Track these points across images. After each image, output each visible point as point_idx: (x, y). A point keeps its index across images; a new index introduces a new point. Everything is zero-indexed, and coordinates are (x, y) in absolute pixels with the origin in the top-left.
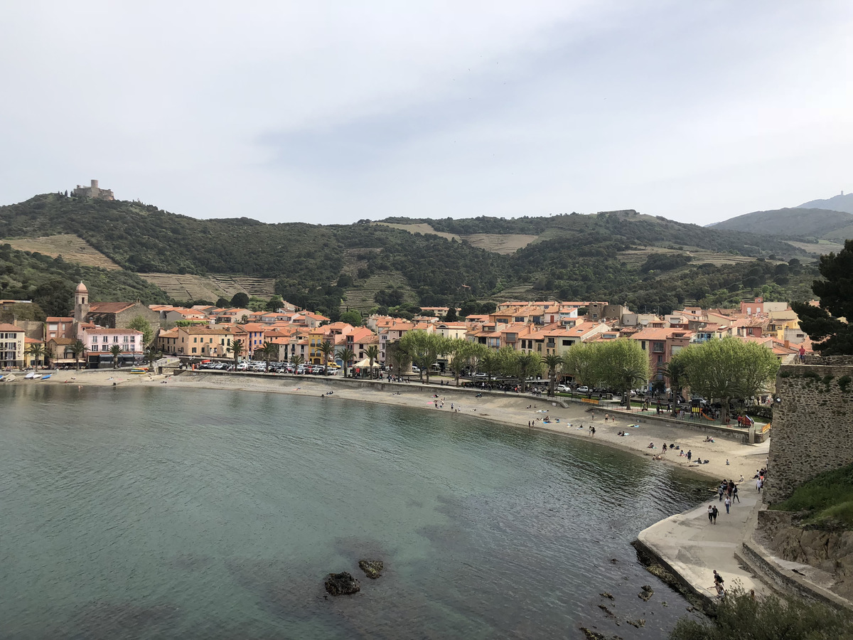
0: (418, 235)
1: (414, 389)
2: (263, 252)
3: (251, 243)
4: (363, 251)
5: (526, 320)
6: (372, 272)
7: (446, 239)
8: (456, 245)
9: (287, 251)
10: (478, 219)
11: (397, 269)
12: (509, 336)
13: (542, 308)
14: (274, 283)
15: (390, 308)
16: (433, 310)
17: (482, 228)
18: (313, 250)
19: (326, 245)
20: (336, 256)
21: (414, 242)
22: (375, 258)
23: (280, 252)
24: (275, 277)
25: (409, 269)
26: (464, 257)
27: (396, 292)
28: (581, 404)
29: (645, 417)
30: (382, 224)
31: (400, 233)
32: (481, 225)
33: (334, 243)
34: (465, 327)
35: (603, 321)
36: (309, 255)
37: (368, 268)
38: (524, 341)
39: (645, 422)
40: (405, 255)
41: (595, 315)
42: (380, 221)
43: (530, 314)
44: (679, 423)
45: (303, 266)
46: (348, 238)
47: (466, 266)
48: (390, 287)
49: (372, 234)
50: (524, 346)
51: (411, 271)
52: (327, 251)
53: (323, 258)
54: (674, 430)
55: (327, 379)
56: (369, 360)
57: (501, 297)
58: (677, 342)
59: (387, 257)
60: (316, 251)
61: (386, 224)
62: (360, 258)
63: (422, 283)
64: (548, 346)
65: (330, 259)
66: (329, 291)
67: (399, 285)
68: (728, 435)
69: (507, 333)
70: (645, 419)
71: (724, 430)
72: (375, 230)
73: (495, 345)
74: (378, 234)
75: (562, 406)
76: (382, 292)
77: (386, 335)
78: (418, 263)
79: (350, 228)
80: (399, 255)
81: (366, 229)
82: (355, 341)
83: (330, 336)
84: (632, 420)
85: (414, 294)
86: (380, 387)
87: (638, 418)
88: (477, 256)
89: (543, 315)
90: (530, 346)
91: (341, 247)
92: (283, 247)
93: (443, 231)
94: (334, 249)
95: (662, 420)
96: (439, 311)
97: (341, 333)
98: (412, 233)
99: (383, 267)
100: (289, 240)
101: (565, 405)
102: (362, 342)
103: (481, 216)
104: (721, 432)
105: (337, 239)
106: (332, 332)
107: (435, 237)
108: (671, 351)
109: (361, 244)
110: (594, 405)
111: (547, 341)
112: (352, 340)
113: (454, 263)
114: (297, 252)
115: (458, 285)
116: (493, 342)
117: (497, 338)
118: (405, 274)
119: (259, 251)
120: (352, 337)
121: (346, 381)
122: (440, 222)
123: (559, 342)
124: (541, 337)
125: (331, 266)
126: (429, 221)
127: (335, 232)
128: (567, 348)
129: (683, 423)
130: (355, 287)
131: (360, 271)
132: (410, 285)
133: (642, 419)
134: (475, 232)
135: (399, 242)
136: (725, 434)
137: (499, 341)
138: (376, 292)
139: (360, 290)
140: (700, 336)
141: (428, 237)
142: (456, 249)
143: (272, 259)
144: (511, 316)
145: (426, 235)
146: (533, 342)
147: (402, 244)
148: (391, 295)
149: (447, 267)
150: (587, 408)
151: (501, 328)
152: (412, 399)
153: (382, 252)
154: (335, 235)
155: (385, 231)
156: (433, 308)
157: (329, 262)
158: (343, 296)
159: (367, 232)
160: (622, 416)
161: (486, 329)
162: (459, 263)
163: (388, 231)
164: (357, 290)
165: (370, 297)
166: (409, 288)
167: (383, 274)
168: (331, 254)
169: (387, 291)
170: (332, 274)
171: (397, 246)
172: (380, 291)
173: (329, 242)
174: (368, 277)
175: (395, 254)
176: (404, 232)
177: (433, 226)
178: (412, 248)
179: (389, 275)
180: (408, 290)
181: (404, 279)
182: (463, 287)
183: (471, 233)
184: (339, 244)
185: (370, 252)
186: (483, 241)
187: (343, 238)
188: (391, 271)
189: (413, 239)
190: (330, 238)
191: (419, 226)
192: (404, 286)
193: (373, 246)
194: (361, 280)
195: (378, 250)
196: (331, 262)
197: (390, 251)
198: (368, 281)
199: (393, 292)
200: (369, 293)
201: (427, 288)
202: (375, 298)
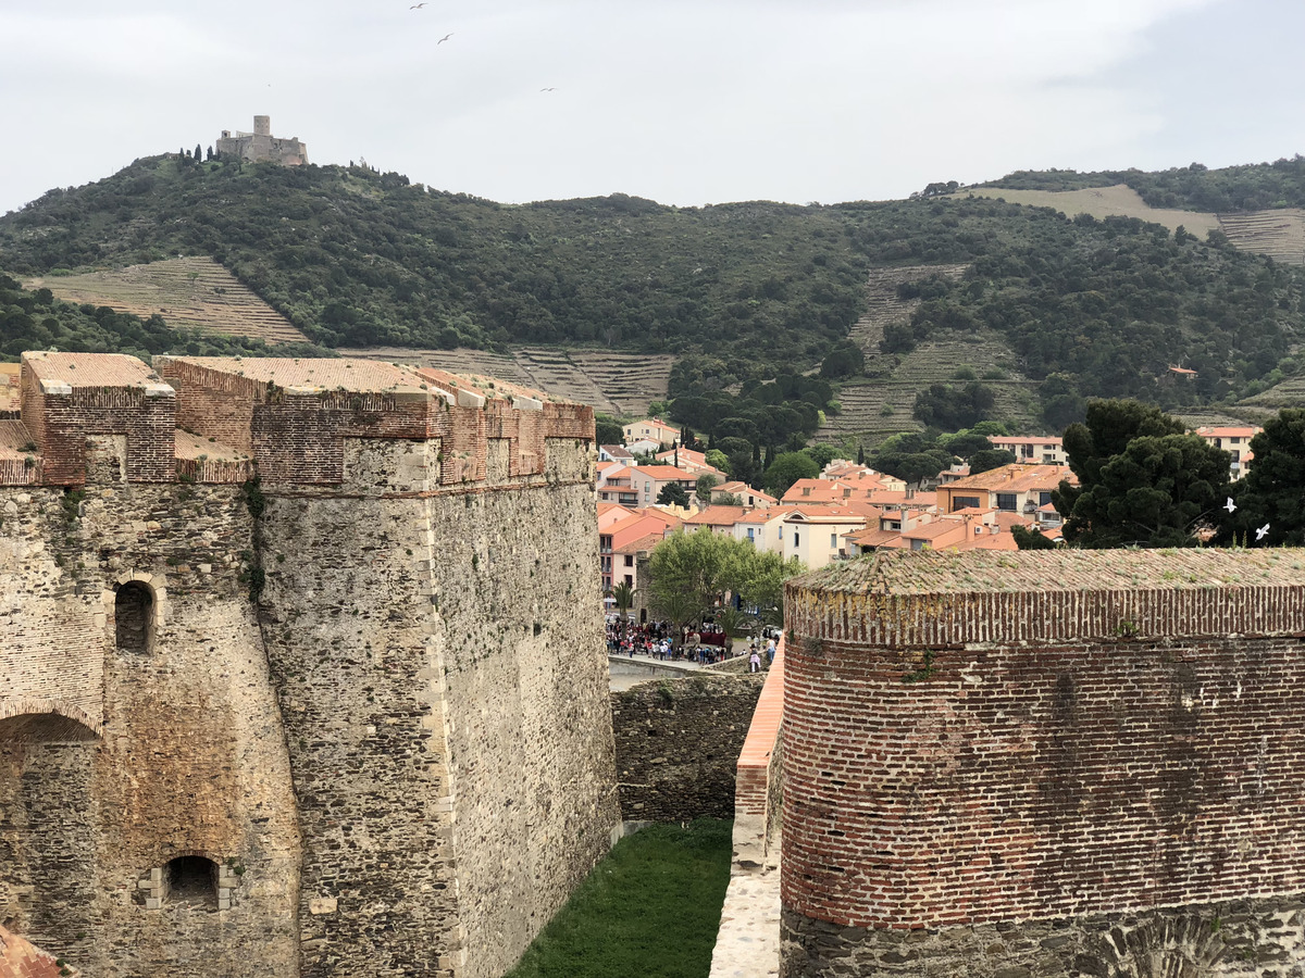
0: (1086, 221)
2: (655, 285)
3: (627, 262)
4: (919, 272)
6: (922, 335)
7: (1164, 232)
8: (1183, 250)
9: (716, 282)
10: (1281, 165)
11: (993, 325)
14: (669, 368)
15: (945, 435)
17: (1290, 193)
18: (780, 276)
19: (819, 261)
20: (843, 290)
21: (1069, 244)
22: (942, 293)
23: (699, 284)
24: (675, 351)
25: (1024, 326)
26: (1195, 283)
27: (974, 390)
30: (985, 193)
31: (1033, 218)
32: (1289, 183)
33: (844, 254)
34: (860, 519)
36: (771, 291)
37: (914, 324)
40: (1034, 283)
42: (987, 185)
45: (750, 322)
46: (884, 238)
47: (1201, 311)
48: (964, 375)
49: (948, 224)
51: (1030, 329)
52: (820, 277)
53: (805, 299)
59: (976, 290)
60: (790, 279)
61: (995, 194)
62: (906, 293)
63: (1055, 364)
65: (827, 300)
67: (992, 368)
72: (963, 214)
74: (968, 225)
76: (938, 391)
78: (1055, 307)
79: (895, 210)
80: (1015, 284)
81: (937, 211)
85: (1026, 392)
88: (1241, 281)
91: (862, 265)
92: (705, 271)
93: (1169, 204)
94: (839, 270)
98: (1070, 215)
99: (955, 321)
100: (726, 251)
103: (1290, 157)
105: (854, 243)
107: (1133, 225)
109: (916, 254)
112: (610, 545)
113: (1161, 302)
114: (739, 282)
115: (1159, 368)
118: (1011, 339)
119: (644, 284)
120: (610, 538)
122: (1164, 178)
125: (825, 319)
126: (1132, 179)
127: (853, 222)
130: (867, 376)
131: (888, 330)
132: (1020, 369)
134: (1265, 204)
135: (1024, 243)
138: (920, 390)
139: (879, 385)
141: (1119, 226)
142: (1186, 261)
143: (673, 304)
144: (985, 491)
145: (1108, 220)
147: (1030, 251)
148: (961, 399)
149: (1137, 317)
153: (968, 275)
154: (850, 232)
155: (992, 213)
157: (819, 309)
158: (831, 403)
159: (937, 220)
162: (1176, 305)
163: (1000, 215)
164: (872, 385)
165: (902, 405)
166: (1017, 378)
167: (952, 339)
168: (829, 286)
169: (950, 386)
170: (825, 340)
171: (1014, 259)
172: (932, 389)
173: (830, 253)
174: (909, 348)
175: (1004, 281)
176: (1050, 212)
177: (1140, 193)
178: (1061, 259)
179: (968, 341)
180: (1014, 384)
181: (1009, 355)
182: (1174, 373)
183: (1253, 208)
184: (858, 256)
185: (934, 277)
186: (1285, 230)
187: (870, 239)
188: (973, 332)
189: (1068, 236)
190: (835, 241)
191: (1098, 194)
192: (1004, 373)
193: (947, 259)
194: (887, 357)
195: (956, 271)
196: (826, 309)
197: (989, 273)
198: (907, 360)
199: (968, 389)
200: (903, 393)
201: (1065, 376)
202: (915, 407)
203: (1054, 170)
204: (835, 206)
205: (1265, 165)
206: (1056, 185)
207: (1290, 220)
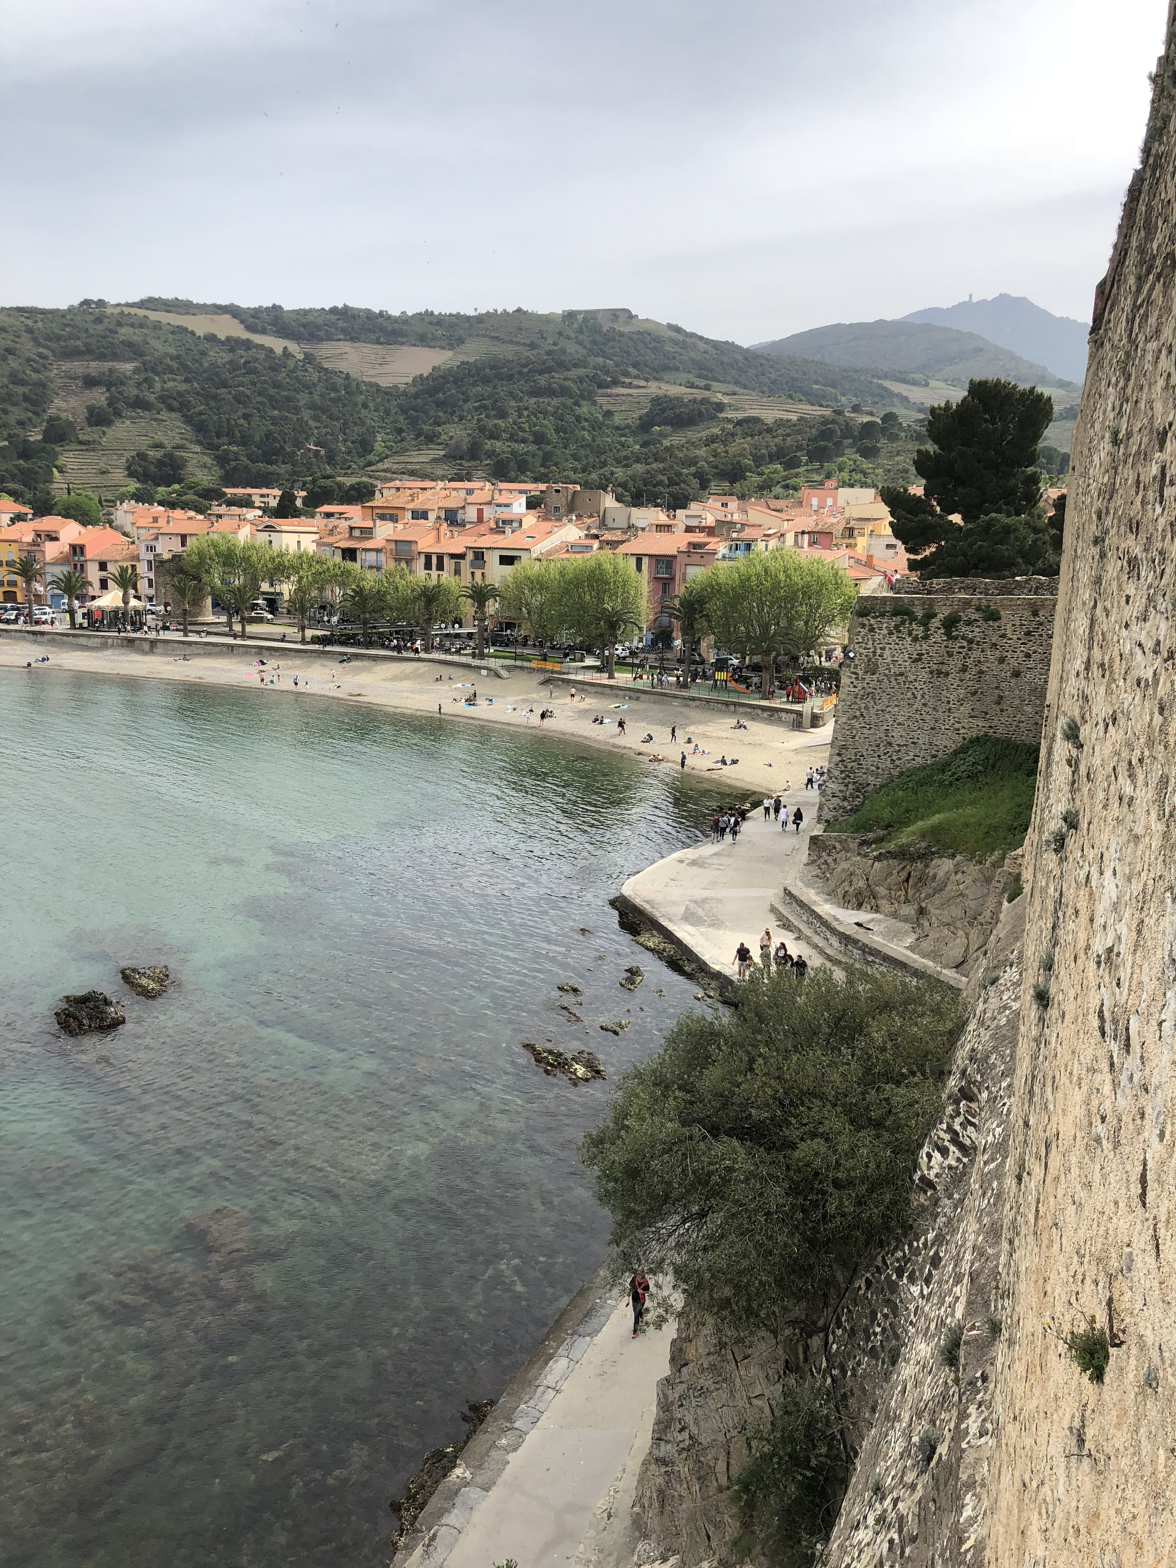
0: (211, 338)
1: (216, 649)
4: (95, 367)
5: (432, 516)
6: (118, 414)
7: (271, 350)
8: (291, 364)
10: (334, 310)
11: (171, 409)
12: (401, 547)
13: (463, 494)
15: (160, 489)
16: (250, 495)
17: (343, 330)
19: (10, 351)
20: (35, 376)
21: (203, 353)
22: (123, 383)
25: (197, 410)
26: (308, 387)
27: (170, 456)
28: (531, 670)
29: (639, 691)
30: (133, 311)
31: (173, 333)
32: (341, 324)
33: (27, 347)
34: (314, 529)
35: (570, 521)
37: (109, 405)
38: (428, 557)
39: (638, 699)
40: (187, 380)
41: (557, 509)
42: (128, 305)
43: (440, 505)
44: (693, 699)
46: (59, 338)
47: (313, 407)
48: (158, 446)
49: (111, 331)
50: (428, 566)
51: (201, 414)
52: (14, 363)
54: (684, 710)
55: (34, 633)
56: (121, 594)
57: (385, 471)
58: (696, 558)
59: (149, 382)
61: (141, 312)
62: (90, 382)
63: (225, 439)
64: (473, 565)
65: (23, 383)
66: (26, 452)
67: (178, 441)
68: (771, 716)
69: (396, 541)
70: (639, 694)
71: (764, 709)
72: (119, 324)
73: (374, 564)
74: (125, 332)
75: (499, 676)
76: (142, 456)
77: (153, 543)
78: (215, 397)
79: (63, 316)
80: (174, 380)
81: (99, 320)
82: (89, 554)
83: (34, 543)
84: (616, 696)
85: (208, 460)
86: (146, 646)
87: (628, 693)
88: (334, 389)
89: (464, 507)
90: (440, 567)
91: (45, 358)
93: (264, 332)
94: (29, 360)
95: (665, 695)
96: (262, 496)
97: (56, 539)
98: (200, 333)
99: (140, 404)
101: (504, 673)
102: (104, 558)
103: (340, 306)
104: (759, 712)
105: (35, 340)
106: (39, 536)
107: (248, 345)
108: (684, 575)
109: (90, 352)
110: (552, 672)
111: (470, 556)
112: (82, 553)
113: (288, 399)
115: (298, 444)
116: (371, 557)
117: (378, 551)
118: (188, 420)
120: (82, 548)
121: (74, 636)
122: (256, 313)
123: (492, 559)
124: (460, 550)
125: (26, 398)
126: (232, 311)
127: (30, 322)
128: (508, 569)
129: (699, 699)
130: (81, 443)
131: (91, 409)
132: (200, 443)
133: (632, 694)
134: (330, 338)
135: (172, 351)
136: (765, 715)
137: (382, 557)
138: (128, 455)
139: (94, 450)
140: (734, 547)
141: (232, 344)
142: (293, 371)
144: (403, 508)
145: (228, 339)
146: (446, 559)
147: (178, 357)
148: (160, 463)
149: (274, 408)
150: (542, 677)
151: (384, 531)
152: (215, 669)
153: (136, 371)
154: (29, 331)
155: (141, 326)
156: (249, 491)
157: (20, 390)
158: (58, 463)
159: (100, 327)
160: (600, 689)
161: (357, 533)
162: (298, 401)
163: (148, 328)
164: (86, 450)
165: (116, 467)
166: (198, 449)
167: (142, 418)
168: (24, 372)
169: (151, 453)
170: (30, 415)
171: (168, 361)
172: (138, 455)
173: (17, 346)
174: (109, 423)
175: (166, 377)
176: (182, 330)
177: (242, 322)
178: (201, 365)
179: (156, 420)
180: (196, 453)
181: (187, 429)
182: (309, 450)
183: (321, 340)
184: (41, 350)
185: (110, 370)
186: (345, 356)
187: (48, 338)
188: (158, 413)
189: (201, 347)
190: (18, 337)
191: (212, 320)
192: (188, 445)
193: (115, 357)
194: (95, 428)
195: (128, 367)
196: (26, 390)
197: (154, 371)
198: (110, 431)
199: (165, 455)
200: (115, 457)
201: (235, 448)
202: (128, 468)
203: (177, 299)
204: (10, 309)
205: (323, 309)
206: (180, 310)
207: (347, 349)
